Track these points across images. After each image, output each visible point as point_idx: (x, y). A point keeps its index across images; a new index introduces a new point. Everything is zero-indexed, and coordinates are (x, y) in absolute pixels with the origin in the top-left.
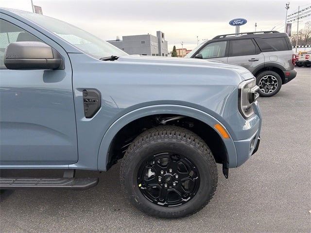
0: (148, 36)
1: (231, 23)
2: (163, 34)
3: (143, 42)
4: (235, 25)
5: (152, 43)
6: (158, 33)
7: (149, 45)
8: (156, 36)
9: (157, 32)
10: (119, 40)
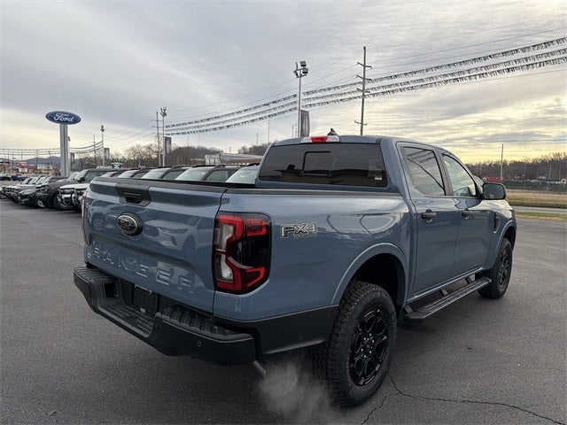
1: (51, 117)
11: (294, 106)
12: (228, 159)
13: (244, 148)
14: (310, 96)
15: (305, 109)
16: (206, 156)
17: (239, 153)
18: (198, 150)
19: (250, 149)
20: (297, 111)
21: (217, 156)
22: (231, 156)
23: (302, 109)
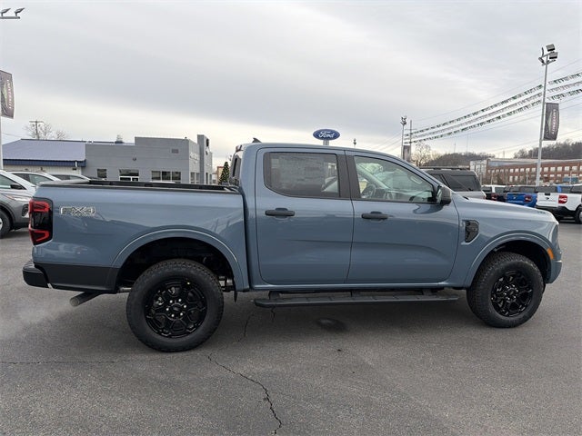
0: (186, 142)
1: (317, 135)
2: (208, 140)
3: (175, 151)
4: (322, 138)
5: (191, 154)
6: (200, 138)
7: (187, 157)
8: (196, 142)
9: (199, 136)
10: (121, 142)
11: (538, 99)
12: (497, 165)
13: (522, 152)
14: (559, 85)
15: (552, 101)
16: (472, 163)
17: (516, 157)
18: (465, 156)
19: (531, 151)
20: (541, 105)
21: (485, 162)
22: (503, 161)
23: (547, 101)
